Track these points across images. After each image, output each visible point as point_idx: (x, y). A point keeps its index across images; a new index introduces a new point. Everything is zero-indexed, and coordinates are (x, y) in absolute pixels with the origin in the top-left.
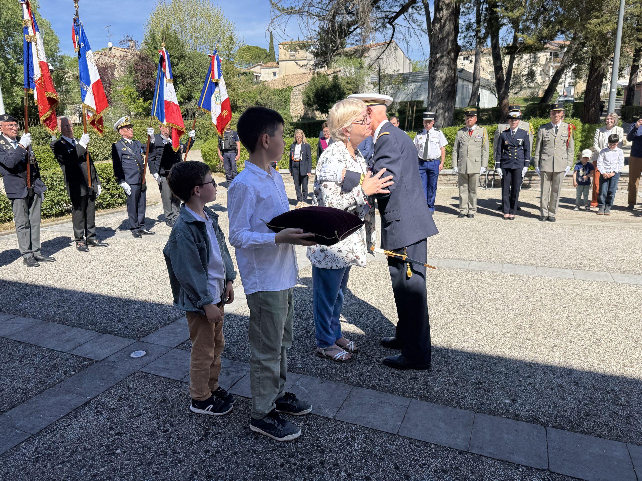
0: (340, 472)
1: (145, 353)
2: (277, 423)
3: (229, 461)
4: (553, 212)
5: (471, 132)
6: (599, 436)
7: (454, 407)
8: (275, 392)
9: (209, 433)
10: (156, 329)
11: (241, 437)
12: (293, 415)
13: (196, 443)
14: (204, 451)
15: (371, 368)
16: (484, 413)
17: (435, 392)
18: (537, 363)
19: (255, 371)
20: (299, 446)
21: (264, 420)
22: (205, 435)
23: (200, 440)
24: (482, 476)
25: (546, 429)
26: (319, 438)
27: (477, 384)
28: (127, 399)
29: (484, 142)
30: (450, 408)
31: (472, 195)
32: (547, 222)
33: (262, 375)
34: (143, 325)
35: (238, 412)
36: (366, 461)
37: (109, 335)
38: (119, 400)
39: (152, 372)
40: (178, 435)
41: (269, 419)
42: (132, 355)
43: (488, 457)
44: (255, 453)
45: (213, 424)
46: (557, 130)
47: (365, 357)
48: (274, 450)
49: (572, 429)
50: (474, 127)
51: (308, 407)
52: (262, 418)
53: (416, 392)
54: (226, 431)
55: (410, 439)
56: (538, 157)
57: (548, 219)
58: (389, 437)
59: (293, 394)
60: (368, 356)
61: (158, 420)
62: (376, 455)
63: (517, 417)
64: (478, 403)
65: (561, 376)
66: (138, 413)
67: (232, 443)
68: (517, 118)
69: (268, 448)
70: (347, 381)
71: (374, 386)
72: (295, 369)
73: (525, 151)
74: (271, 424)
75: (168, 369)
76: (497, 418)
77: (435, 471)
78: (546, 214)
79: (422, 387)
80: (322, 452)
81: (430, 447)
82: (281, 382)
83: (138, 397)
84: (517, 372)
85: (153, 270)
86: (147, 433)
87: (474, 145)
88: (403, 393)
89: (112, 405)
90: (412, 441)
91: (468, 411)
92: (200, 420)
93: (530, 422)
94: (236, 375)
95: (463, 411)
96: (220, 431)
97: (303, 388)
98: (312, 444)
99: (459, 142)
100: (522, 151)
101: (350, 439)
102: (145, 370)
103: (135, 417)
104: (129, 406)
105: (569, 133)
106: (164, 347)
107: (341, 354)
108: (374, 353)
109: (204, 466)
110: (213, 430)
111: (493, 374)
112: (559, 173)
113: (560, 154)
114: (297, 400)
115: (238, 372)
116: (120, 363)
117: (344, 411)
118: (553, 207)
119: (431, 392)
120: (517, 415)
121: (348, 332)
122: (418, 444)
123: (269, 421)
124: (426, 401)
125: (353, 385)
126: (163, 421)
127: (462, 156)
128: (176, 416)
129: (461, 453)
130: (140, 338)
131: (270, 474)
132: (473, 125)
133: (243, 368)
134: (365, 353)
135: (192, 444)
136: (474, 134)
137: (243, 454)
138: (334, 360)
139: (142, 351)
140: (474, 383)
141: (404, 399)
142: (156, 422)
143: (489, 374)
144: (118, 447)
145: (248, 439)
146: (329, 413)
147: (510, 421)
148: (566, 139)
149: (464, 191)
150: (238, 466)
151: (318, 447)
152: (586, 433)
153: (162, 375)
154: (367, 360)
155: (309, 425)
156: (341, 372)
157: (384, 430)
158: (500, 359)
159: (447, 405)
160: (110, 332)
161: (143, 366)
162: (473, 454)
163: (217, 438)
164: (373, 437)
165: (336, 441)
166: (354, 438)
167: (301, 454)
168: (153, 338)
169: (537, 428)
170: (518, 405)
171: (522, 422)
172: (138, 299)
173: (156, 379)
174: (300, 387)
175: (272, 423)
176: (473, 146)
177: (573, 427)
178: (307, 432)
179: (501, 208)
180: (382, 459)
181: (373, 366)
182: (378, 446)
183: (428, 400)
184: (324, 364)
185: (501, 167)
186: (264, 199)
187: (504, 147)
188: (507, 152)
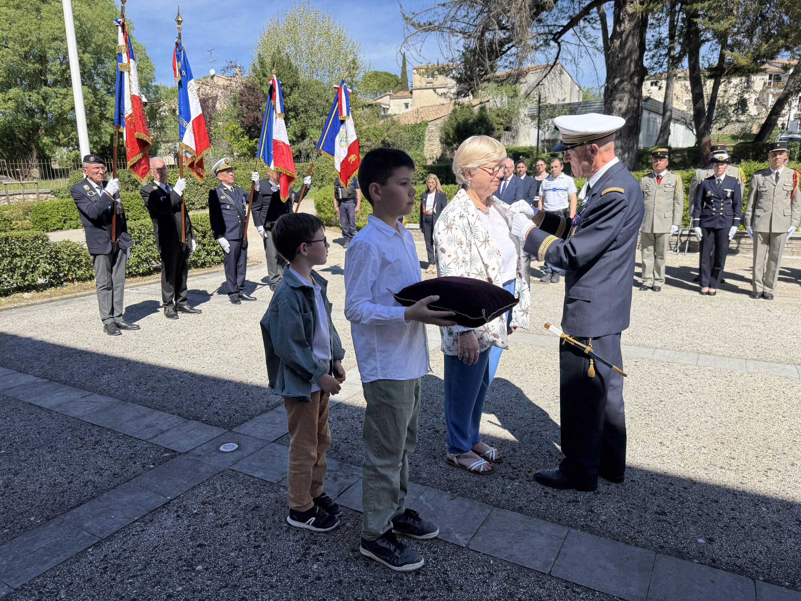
1: (237, 446)
2: (394, 547)
3: (332, 592)
4: (771, 286)
5: (659, 179)
7: (628, 543)
8: (392, 508)
9: (309, 554)
10: (252, 417)
11: (347, 562)
12: (414, 539)
13: (293, 564)
14: (302, 576)
15: (517, 484)
16: (669, 555)
17: (602, 522)
18: (743, 491)
19: (369, 480)
20: (421, 579)
21: (378, 542)
22: (304, 555)
23: (298, 561)
25: (755, 583)
26: (447, 570)
27: (659, 514)
28: (213, 503)
29: (677, 192)
30: (622, 544)
31: (659, 261)
32: (762, 299)
33: (377, 485)
34: (236, 411)
35: (345, 528)
37: (196, 422)
38: (203, 503)
39: (244, 471)
40: (272, 552)
41: (384, 541)
42: (222, 449)
44: (365, 584)
45: (315, 543)
46: (777, 178)
47: (510, 470)
48: (389, 582)
49: (793, 586)
50: (662, 174)
51: (434, 530)
52: (374, 539)
53: (575, 519)
54: (329, 552)
55: (566, 581)
56: (750, 214)
57: (763, 296)
58: (538, 577)
59: (415, 512)
60: (513, 468)
61: (248, 532)
63: (714, 564)
64: (660, 540)
65: (778, 511)
66: (225, 521)
67: (337, 568)
68: (724, 162)
69: (382, 579)
70: (485, 499)
71: (521, 508)
72: (419, 478)
73: (734, 206)
74: (386, 548)
75: (264, 469)
76: (686, 562)
78: (760, 290)
79: (585, 513)
80: (450, 590)
81: (593, 595)
82: (400, 495)
83: (226, 501)
84: (716, 501)
85: (252, 344)
86: (234, 547)
87: (663, 196)
88: (559, 520)
89: (195, 509)
90: (569, 585)
91: (645, 551)
92: (299, 536)
93: (733, 571)
94: (345, 481)
95: (639, 550)
96: (323, 552)
97: (428, 504)
98: (437, 579)
100: (731, 205)
101: (487, 575)
102: (235, 468)
103: (221, 526)
104: (215, 512)
105: (795, 182)
106: (260, 440)
107: (479, 464)
108: (522, 465)
109: (301, 595)
110: (314, 550)
111: (682, 503)
112: (779, 234)
113: (781, 209)
114: (420, 520)
115: (347, 477)
116: (207, 458)
117: (480, 539)
118: (770, 280)
119: (596, 521)
120: (714, 561)
121: (488, 435)
122: (577, 590)
123: (384, 545)
124: (589, 532)
125: (493, 505)
126: (255, 534)
128: (270, 529)
130: (233, 427)
132: (662, 170)
133: (354, 473)
134: (510, 464)
135: (287, 566)
136: (663, 181)
137: (350, 583)
138: (470, 470)
139: (234, 444)
140: (656, 513)
141: (559, 527)
142: (245, 534)
143: (677, 502)
144: (199, 562)
145: (357, 565)
146: (461, 540)
147: (704, 568)
148: (790, 189)
149: (649, 256)
150: (343, 598)
151: (445, 582)
153: (256, 476)
154: (513, 473)
155: (434, 553)
156: (477, 487)
157: (532, 567)
158: (693, 483)
159: (618, 540)
160: (197, 419)
161: (235, 463)
163: (318, 560)
164: (517, 575)
165: (468, 576)
166: (492, 574)
167: (423, 589)
168: (247, 428)
169: (742, 580)
170: (716, 546)
171: (721, 571)
172: (233, 379)
173: (249, 480)
174: (424, 502)
175: (388, 546)
176: (661, 197)
177: (794, 583)
178: (431, 561)
179: (697, 280)
181: (520, 482)
182: (522, 588)
183: (592, 531)
184: (456, 475)
185: (700, 226)
186: (390, 263)
187: (706, 199)
188: (710, 207)
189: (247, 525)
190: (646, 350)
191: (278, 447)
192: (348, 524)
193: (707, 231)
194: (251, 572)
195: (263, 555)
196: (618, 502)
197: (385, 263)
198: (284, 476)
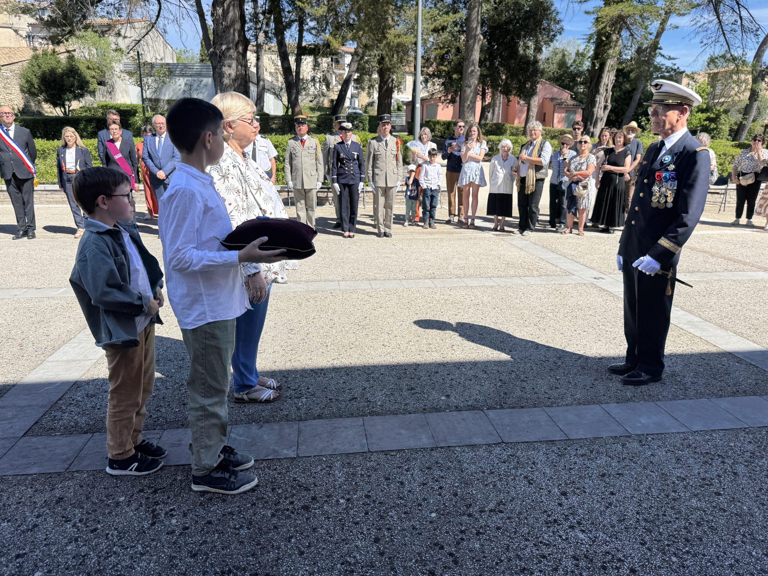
0: (338, 501)
2: (229, 475)
3: (207, 533)
4: (389, 227)
5: (303, 142)
6: (522, 407)
7: (404, 414)
8: (222, 441)
9: (159, 514)
13: (149, 528)
14: (167, 534)
16: (431, 412)
17: (380, 406)
19: (198, 420)
21: (213, 474)
22: (155, 517)
24: (459, 462)
25: (484, 412)
26: (295, 478)
27: (411, 390)
29: (318, 154)
30: (400, 416)
31: (310, 212)
32: (385, 238)
33: (207, 422)
36: (356, 483)
39: (10, 473)
40: (116, 529)
41: (218, 472)
43: (455, 447)
44: (233, 515)
46: (386, 144)
49: (502, 407)
50: (306, 137)
51: (249, 461)
52: (209, 473)
53: (362, 410)
54: (179, 505)
55: (382, 451)
56: (371, 172)
57: (385, 235)
58: (363, 456)
59: (230, 448)
60: (294, 390)
61: (71, 523)
62: (362, 475)
63: (458, 409)
64: (421, 405)
65: (471, 368)
67: (197, 514)
68: (350, 130)
69: (245, 505)
70: (287, 418)
71: (319, 415)
73: (360, 166)
75: (34, 464)
76: (443, 413)
77: (421, 470)
78: (383, 231)
79: (366, 404)
80: (307, 489)
81: (404, 453)
84: (437, 372)
86: (65, 541)
87: (308, 157)
88: (352, 414)
90: (386, 453)
91: (417, 415)
93: (469, 410)
95: (413, 415)
96: (172, 507)
97: (243, 437)
98: (292, 486)
99: (291, 153)
100: (357, 166)
101: (328, 469)
103: (30, 530)
105: (398, 148)
106: (3, 438)
107: (267, 394)
109: (179, 547)
110: (161, 510)
111: (419, 379)
112: (392, 188)
113: (391, 169)
117: (304, 447)
118: (388, 223)
119: (376, 407)
120: (457, 407)
122: (393, 453)
123: (218, 475)
124: (376, 415)
125: (297, 420)
126: (81, 521)
127: (296, 169)
128: (95, 511)
129: (432, 449)
131: (266, 527)
132: (304, 135)
134: (289, 388)
135: (144, 532)
136: (306, 144)
137: (219, 520)
140: (408, 390)
141: (356, 419)
142: (69, 526)
143: (416, 379)
145: (215, 504)
146: (291, 453)
147: (454, 413)
148: (395, 153)
149: (302, 208)
150: (222, 532)
151: (300, 486)
152: (513, 408)
153: (30, 472)
157: (355, 452)
158: (417, 366)
159: (397, 414)
162: (442, 448)
163: (172, 515)
164: (348, 460)
165: (314, 475)
166: (330, 467)
167: (286, 498)
169: (476, 413)
170: (452, 398)
171: (463, 412)
173: (26, 479)
174: (238, 438)
175: (222, 476)
176: (306, 158)
177: (502, 405)
180: (369, 476)
182: (358, 466)
183: (378, 414)
184: (250, 409)
185: (338, 182)
186: (212, 208)
187: (339, 160)
188: (343, 166)
189: (63, 517)
190: (333, 283)
191: (34, 439)
192: (179, 478)
193: (343, 186)
194: (107, 553)
195: (108, 534)
196: (382, 390)
197: (207, 209)
198: (69, 462)
